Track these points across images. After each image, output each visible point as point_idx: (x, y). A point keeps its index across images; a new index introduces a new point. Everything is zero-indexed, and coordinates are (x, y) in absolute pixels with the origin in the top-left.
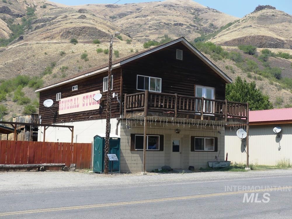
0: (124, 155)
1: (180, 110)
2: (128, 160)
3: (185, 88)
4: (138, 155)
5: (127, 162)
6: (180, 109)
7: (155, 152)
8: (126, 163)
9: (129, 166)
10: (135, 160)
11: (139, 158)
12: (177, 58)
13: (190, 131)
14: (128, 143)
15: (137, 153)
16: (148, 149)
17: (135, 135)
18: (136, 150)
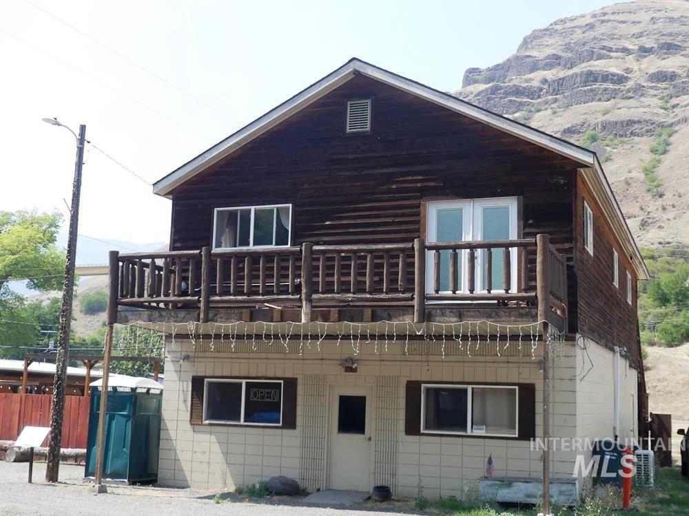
0: (173, 435)
1: (217, 298)
2: (182, 451)
3: (383, 220)
4: (213, 438)
5: (180, 456)
6: (216, 295)
7: (266, 430)
8: (176, 460)
9: (186, 466)
10: (204, 452)
11: (216, 448)
12: (348, 128)
13: (403, 363)
14: (185, 401)
15: (211, 433)
16: (245, 421)
17: (206, 379)
18: (207, 422)
